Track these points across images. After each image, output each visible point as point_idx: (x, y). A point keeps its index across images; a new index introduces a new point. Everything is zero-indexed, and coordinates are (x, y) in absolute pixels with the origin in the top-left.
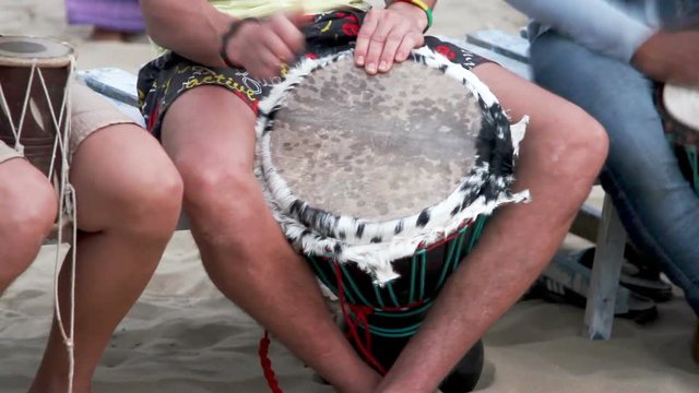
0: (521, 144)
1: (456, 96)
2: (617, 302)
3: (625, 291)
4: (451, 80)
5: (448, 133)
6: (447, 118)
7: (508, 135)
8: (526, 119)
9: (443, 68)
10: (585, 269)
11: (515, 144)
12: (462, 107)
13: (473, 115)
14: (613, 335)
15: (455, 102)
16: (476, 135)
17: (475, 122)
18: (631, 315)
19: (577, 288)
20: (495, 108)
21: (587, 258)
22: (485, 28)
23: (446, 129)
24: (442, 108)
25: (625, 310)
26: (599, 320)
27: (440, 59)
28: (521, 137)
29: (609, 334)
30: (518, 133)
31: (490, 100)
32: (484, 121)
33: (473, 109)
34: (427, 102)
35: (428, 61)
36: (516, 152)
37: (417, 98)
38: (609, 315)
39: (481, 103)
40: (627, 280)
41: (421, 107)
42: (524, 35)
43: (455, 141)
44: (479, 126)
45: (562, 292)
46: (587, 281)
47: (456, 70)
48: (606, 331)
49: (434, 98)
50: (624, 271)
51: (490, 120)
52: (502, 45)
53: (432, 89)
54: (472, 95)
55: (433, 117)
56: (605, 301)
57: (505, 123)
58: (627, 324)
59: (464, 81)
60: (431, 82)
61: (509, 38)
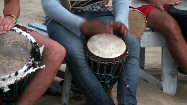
0: (42, 52)
1: (25, 40)
2: (70, 95)
3: (72, 92)
4: (23, 36)
6: (22, 46)
7: (39, 50)
8: (44, 46)
9: (21, 33)
10: (61, 86)
11: (41, 52)
12: (26, 43)
13: (29, 45)
15: (24, 42)
16: (30, 51)
17: (30, 47)
19: (59, 91)
20: (35, 43)
21: (62, 83)
22: (33, 22)
23: (22, 49)
24: (21, 44)
25: (72, 97)
26: (65, 100)
27: (20, 30)
28: (42, 51)
29: (68, 102)
30: (41, 49)
31: (34, 41)
32: (32, 47)
33: (29, 44)
34: (17, 42)
35: (17, 31)
36: (41, 55)
37: (14, 41)
38: (68, 98)
39: (31, 42)
41: (15, 43)
42: (44, 24)
43: (24, 52)
44: (31, 48)
45: (55, 92)
46: (62, 89)
47: (24, 33)
49: (18, 41)
50: (71, 86)
51: (34, 46)
53: (18, 39)
54: (29, 40)
55: (18, 46)
56: (67, 94)
57: (38, 47)
58: (72, 100)
59: (27, 36)
60: (17, 37)
61: (40, 25)
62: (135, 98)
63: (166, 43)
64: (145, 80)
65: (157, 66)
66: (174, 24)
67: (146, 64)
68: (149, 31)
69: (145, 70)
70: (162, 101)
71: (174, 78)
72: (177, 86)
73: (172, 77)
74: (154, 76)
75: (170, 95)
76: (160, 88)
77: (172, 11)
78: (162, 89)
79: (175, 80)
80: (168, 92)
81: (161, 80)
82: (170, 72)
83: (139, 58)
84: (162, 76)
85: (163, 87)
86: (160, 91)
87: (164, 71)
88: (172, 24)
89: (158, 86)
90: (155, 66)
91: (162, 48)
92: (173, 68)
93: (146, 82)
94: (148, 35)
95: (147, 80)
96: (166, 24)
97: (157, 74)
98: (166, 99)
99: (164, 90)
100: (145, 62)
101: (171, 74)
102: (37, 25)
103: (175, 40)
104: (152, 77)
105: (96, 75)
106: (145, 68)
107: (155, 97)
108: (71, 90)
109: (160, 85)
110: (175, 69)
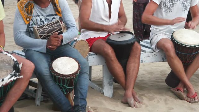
0: (21, 68)
1: (9, 59)
2: (41, 99)
3: (42, 97)
4: (8, 56)
5: (8, 65)
6: (7, 63)
7: (19, 66)
8: (22, 63)
9: (7, 54)
10: (35, 93)
11: (20, 67)
12: (10, 61)
13: (12, 62)
14: (40, 105)
15: (9, 60)
16: (13, 65)
17: (12, 63)
18: (44, 101)
20: (16, 61)
21: (35, 91)
22: (15, 50)
23: (7, 65)
24: (6, 61)
25: (42, 100)
26: (38, 103)
27: (6, 53)
29: (40, 104)
30: (20, 66)
31: (15, 60)
32: (14, 63)
33: (12, 61)
34: (4, 60)
35: (4, 53)
36: (20, 69)
37: (2, 59)
38: (39, 101)
39: (14, 60)
40: (43, 94)
41: (2, 61)
42: (23, 51)
44: (13, 64)
45: (31, 97)
46: (35, 95)
47: (9, 55)
48: (39, 104)
49: (5, 59)
50: (42, 93)
51: (15, 63)
52: (18, 53)
53: (4, 58)
54: (12, 59)
55: (5, 63)
56: (39, 99)
57: (18, 64)
58: (43, 103)
59: (11, 56)
60: (4, 57)
61: (20, 52)
62: (86, 100)
63: (105, 63)
64: (92, 88)
65: (100, 78)
66: (111, 50)
67: (92, 77)
68: (94, 54)
69: (92, 81)
70: (104, 102)
71: (111, 86)
72: (113, 91)
73: (110, 86)
74: (97, 85)
75: (109, 98)
76: (102, 93)
77: (109, 41)
78: (103, 94)
79: (112, 87)
80: (107, 96)
81: (102, 88)
82: (108, 82)
83: (88, 74)
84: (103, 85)
85: (103, 93)
86: (102, 95)
87: (104, 82)
88: (109, 50)
89: (101, 92)
90: (98, 78)
91: (103, 66)
92: (110, 79)
93: (93, 89)
94: (94, 58)
95: (93, 87)
96: (106, 49)
97: (100, 83)
98: (106, 100)
99: (105, 94)
100: (92, 75)
101: (109, 83)
102: (18, 52)
103: (112, 60)
104: (96, 86)
105: (59, 86)
106: (92, 80)
107: (98, 99)
108: (42, 95)
109: (102, 91)
110: (112, 80)
